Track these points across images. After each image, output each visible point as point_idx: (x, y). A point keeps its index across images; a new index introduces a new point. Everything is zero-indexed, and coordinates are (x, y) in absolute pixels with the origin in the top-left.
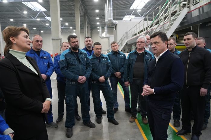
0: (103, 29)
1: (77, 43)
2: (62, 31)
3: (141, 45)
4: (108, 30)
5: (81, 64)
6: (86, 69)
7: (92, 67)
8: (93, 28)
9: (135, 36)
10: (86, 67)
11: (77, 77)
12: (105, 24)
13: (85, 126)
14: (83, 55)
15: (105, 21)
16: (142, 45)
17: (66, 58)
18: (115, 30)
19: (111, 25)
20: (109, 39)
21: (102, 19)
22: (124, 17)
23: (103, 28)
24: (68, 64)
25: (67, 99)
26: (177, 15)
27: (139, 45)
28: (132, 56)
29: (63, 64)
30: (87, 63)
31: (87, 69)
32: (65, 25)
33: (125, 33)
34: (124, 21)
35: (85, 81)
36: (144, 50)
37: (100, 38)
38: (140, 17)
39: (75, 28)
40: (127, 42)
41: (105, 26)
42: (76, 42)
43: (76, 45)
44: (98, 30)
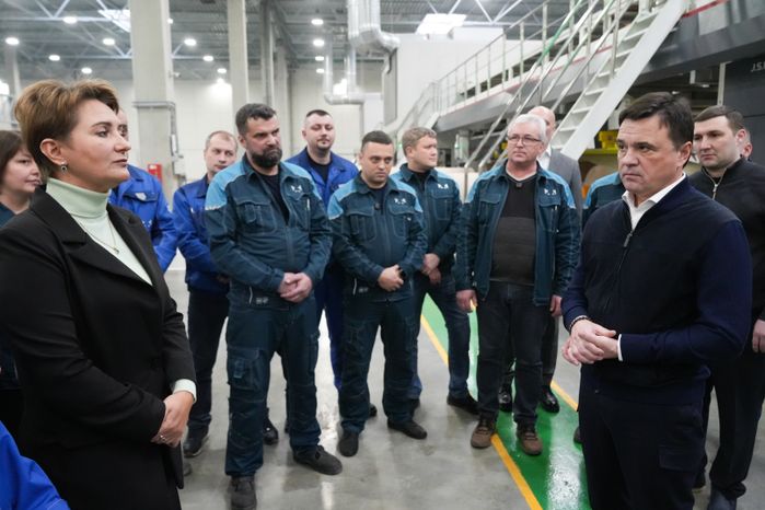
0: (337, 65)
1: (272, 140)
2: (177, 74)
3: (524, 150)
4: (358, 69)
5: (292, 226)
6: (308, 243)
7: (331, 235)
8: (296, 61)
9: (472, 100)
10: (311, 236)
11: (277, 276)
12: (347, 47)
13: (300, 468)
14: (297, 189)
15: (350, 33)
16: (530, 147)
17: (230, 200)
18: (389, 72)
19: (371, 51)
20: (362, 109)
21: (334, 25)
22: (421, 19)
23: (338, 62)
24: (240, 223)
25: (236, 363)
26: (643, 22)
27: (516, 149)
28: (487, 191)
29: (220, 226)
30: (312, 220)
31: (313, 242)
32: (184, 47)
33: (427, 85)
34: (425, 38)
35: (307, 293)
36: (535, 167)
37: (328, 101)
38: (487, 20)
39: (228, 60)
40: (436, 123)
41: (345, 55)
42: (271, 136)
43: (271, 146)
44: (319, 71)
